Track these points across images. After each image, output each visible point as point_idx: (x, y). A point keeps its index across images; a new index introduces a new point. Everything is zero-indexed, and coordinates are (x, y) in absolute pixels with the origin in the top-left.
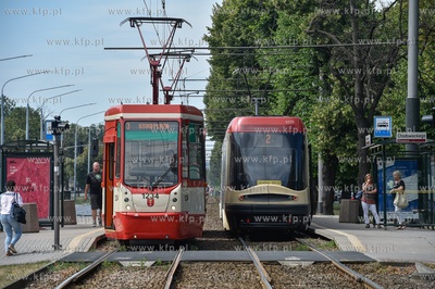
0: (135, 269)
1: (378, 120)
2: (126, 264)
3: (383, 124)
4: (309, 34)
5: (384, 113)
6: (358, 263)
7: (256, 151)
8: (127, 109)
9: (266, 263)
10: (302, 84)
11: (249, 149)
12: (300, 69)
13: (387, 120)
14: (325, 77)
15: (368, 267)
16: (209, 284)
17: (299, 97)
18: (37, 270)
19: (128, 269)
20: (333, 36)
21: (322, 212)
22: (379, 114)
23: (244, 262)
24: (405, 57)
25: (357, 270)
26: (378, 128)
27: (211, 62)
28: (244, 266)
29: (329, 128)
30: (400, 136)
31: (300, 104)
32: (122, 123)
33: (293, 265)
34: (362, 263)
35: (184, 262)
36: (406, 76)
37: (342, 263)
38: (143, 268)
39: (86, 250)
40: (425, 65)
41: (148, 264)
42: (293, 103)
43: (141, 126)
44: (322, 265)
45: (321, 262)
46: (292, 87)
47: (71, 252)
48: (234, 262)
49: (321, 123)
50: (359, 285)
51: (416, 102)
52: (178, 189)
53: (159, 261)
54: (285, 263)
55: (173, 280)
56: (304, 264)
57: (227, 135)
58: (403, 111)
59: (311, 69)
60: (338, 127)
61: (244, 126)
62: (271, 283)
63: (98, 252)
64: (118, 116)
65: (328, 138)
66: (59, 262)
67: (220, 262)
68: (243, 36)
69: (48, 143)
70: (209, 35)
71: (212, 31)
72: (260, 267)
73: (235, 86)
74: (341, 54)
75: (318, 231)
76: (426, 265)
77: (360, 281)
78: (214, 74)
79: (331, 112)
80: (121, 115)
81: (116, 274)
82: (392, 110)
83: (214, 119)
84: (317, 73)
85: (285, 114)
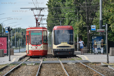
0: (30, 65)
1: (92, 26)
2: (28, 64)
3: (93, 27)
4: (74, 3)
5: (94, 24)
6: (87, 63)
7: (61, 35)
8: (31, 28)
9: (63, 64)
10: (73, 17)
11: (59, 34)
12: (72, 13)
13: (95, 26)
14: (79, 15)
15: (89, 64)
16: (49, 69)
17: (72, 20)
18: (5, 66)
19: (29, 65)
20: (80, 4)
21: (78, 51)
22: (93, 24)
23: (58, 63)
24: (99, 9)
25: (86, 65)
26: (92, 28)
27: (48, 11)
28: (58, 64)
29: (80, 28)
30: (98, 30)
31: (72, 22)
32: (30, 31)
33: (70, 64)
34: (88, 63)
35: (43, 63)
36: (99, 14)
37: (83, 63)
38: (32, 65)
39: (17, 61)
40: (104, 11)
41: (34, 64)
42: (70, 22)
43: (34, 32)
44: (78, 64)
45: (77, 63)
46: (70, 17)
47: (13, 61)
48: (55, 63)
49: (78, 27)
50: (86, 68)
51: (102, 21)
52: (42, 45)
53: (36, 63)
54: (68, 63)
55: (40, 68)
56: (73, 63)
57: (53, 31)
58: (99, 23)
59: (75, 13)
60: (82, 28)
61: (57, 28)
62: (65, 68)
63: (20, 61)
64: (29, 30)
65: (80, 31)
66: (11, 64)
67: (52, 63)
68: (57, 4)
69: (6, 33)
70: (48, 4)
71: (48, 2)
72: (62, 64)
73: (55, 17)
74: (82, 9)
75: (77, 55)
76: (104, 63)
77: (87, 67)
78: (49, 14)
79: (80, 24)
80: (30, 30)
81: (25, 67)
82: (96, 23)
83: (49, 26)
84: (76, 14)
85: (68, 25)
